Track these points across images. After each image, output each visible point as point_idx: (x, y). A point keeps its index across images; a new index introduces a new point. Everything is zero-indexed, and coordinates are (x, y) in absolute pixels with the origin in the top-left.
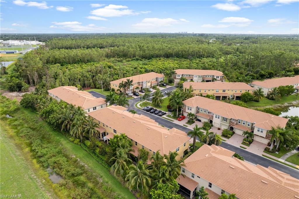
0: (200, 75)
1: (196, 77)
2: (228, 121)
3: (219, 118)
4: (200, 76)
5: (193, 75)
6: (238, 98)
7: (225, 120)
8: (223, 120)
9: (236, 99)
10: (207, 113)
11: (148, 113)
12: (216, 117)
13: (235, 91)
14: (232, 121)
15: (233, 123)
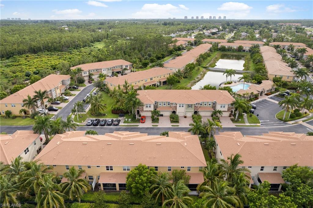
0: (109, 67)
1: (105, 70)
2: (193, 106)
3: (183, 106)
4: (109, 69)
5: (101, 69)
6: (165, 83)
7: (190, 107)
8: (188, 107)
9: (163, 85)
10: (167, 105)
11: (97, 128)
12: (180, 106)
13: (160, 76)
14: (196, 105)
15: (197, 107)
